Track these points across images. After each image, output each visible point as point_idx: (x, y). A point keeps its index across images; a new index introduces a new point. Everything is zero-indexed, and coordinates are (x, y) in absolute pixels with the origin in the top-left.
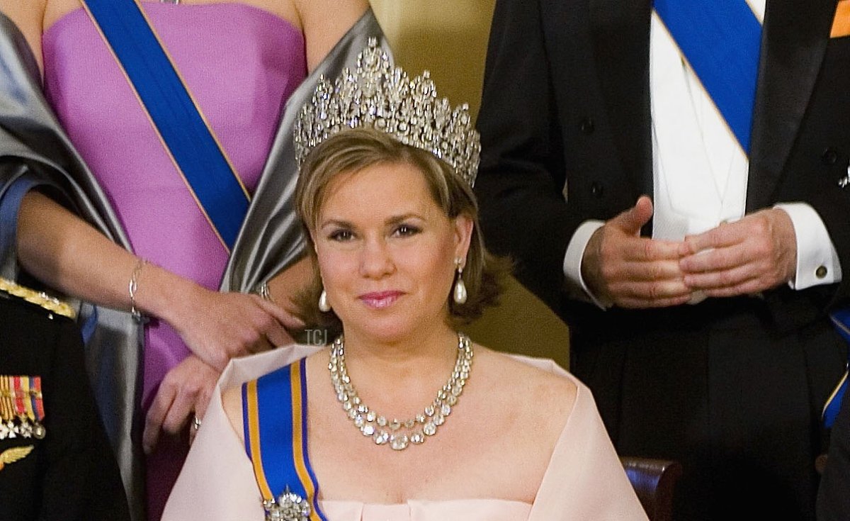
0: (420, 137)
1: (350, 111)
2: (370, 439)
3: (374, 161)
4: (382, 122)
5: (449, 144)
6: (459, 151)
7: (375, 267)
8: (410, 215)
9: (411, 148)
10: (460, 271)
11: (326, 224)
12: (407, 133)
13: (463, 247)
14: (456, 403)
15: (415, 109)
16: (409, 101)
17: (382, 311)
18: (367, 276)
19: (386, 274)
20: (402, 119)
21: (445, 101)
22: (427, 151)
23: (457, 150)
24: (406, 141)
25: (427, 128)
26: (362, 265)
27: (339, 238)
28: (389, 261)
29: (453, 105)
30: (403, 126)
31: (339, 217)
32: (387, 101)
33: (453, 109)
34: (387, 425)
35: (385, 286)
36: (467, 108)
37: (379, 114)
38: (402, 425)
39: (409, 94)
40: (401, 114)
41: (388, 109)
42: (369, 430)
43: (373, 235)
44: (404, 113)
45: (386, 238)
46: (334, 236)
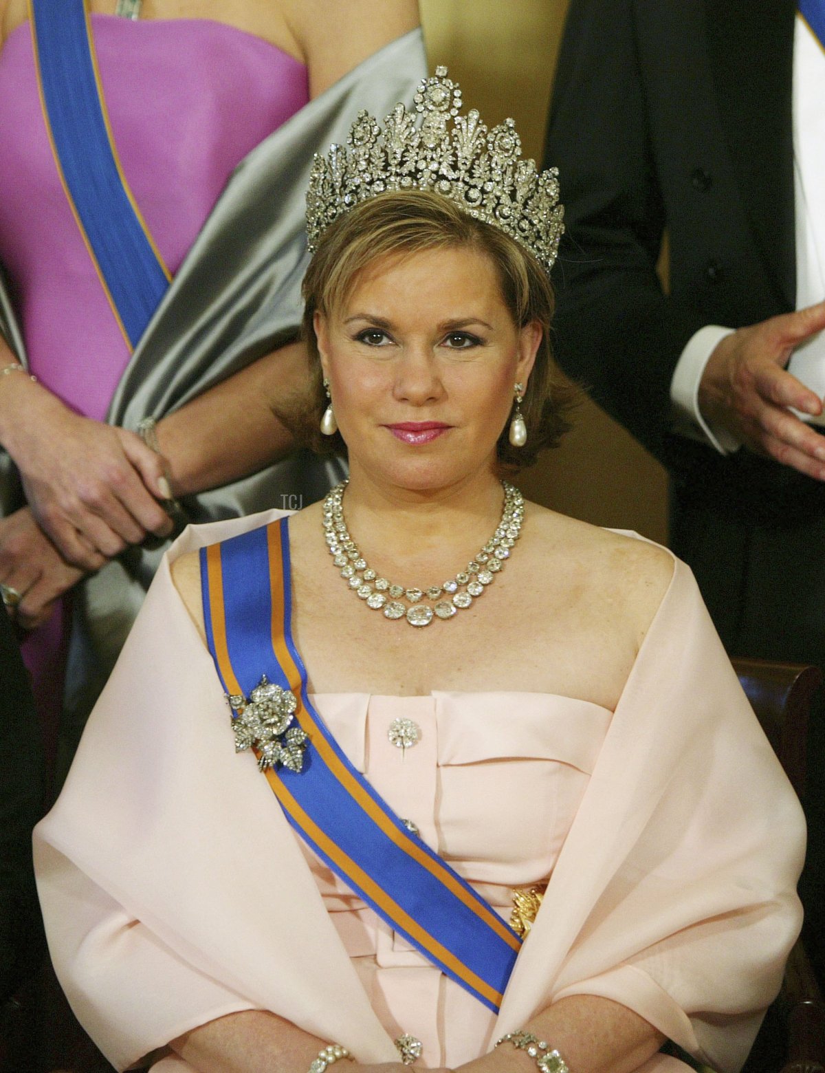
0: (494, 210)
1: (402, 164)
2: (379, 613)
3: (438, 242)
4: (444, 185)
5: (531, 223)
6: (541, 234)
7: (417, 388)
8: (474, 321)
9: (482, 226)
10: (519, 400)
11: (352, 319)
12: (478, 203)
13: (525, 368)
14: (500, 570)
15: (491, 170)
16: (484, 158)
17: (416, 449)
18: (404, 400)
19: (432, 400)
20: (472, 182)
21: (531, 162)
22: (501, 231)
23: (538, 232)
24: (475, 214)
25: (505, 199)
26: (398, 382)
27: (367, 339)
28: (437, 381)
29: (541, 169)
30: (474, 194)
31: (375, 312)
32: (454, 155)
33: (540, 173)
34: (404, 594)
35: (426, 415)
36: (557, 173)
37: (444, 171)
38: (425, 595)
39: (485, 149)
40: (471, 176)
41: (454, 167)
42: (377, 601)
43: (417, 343)
44: (477, 173)
45: (435, 348)
46: (360, 337)
